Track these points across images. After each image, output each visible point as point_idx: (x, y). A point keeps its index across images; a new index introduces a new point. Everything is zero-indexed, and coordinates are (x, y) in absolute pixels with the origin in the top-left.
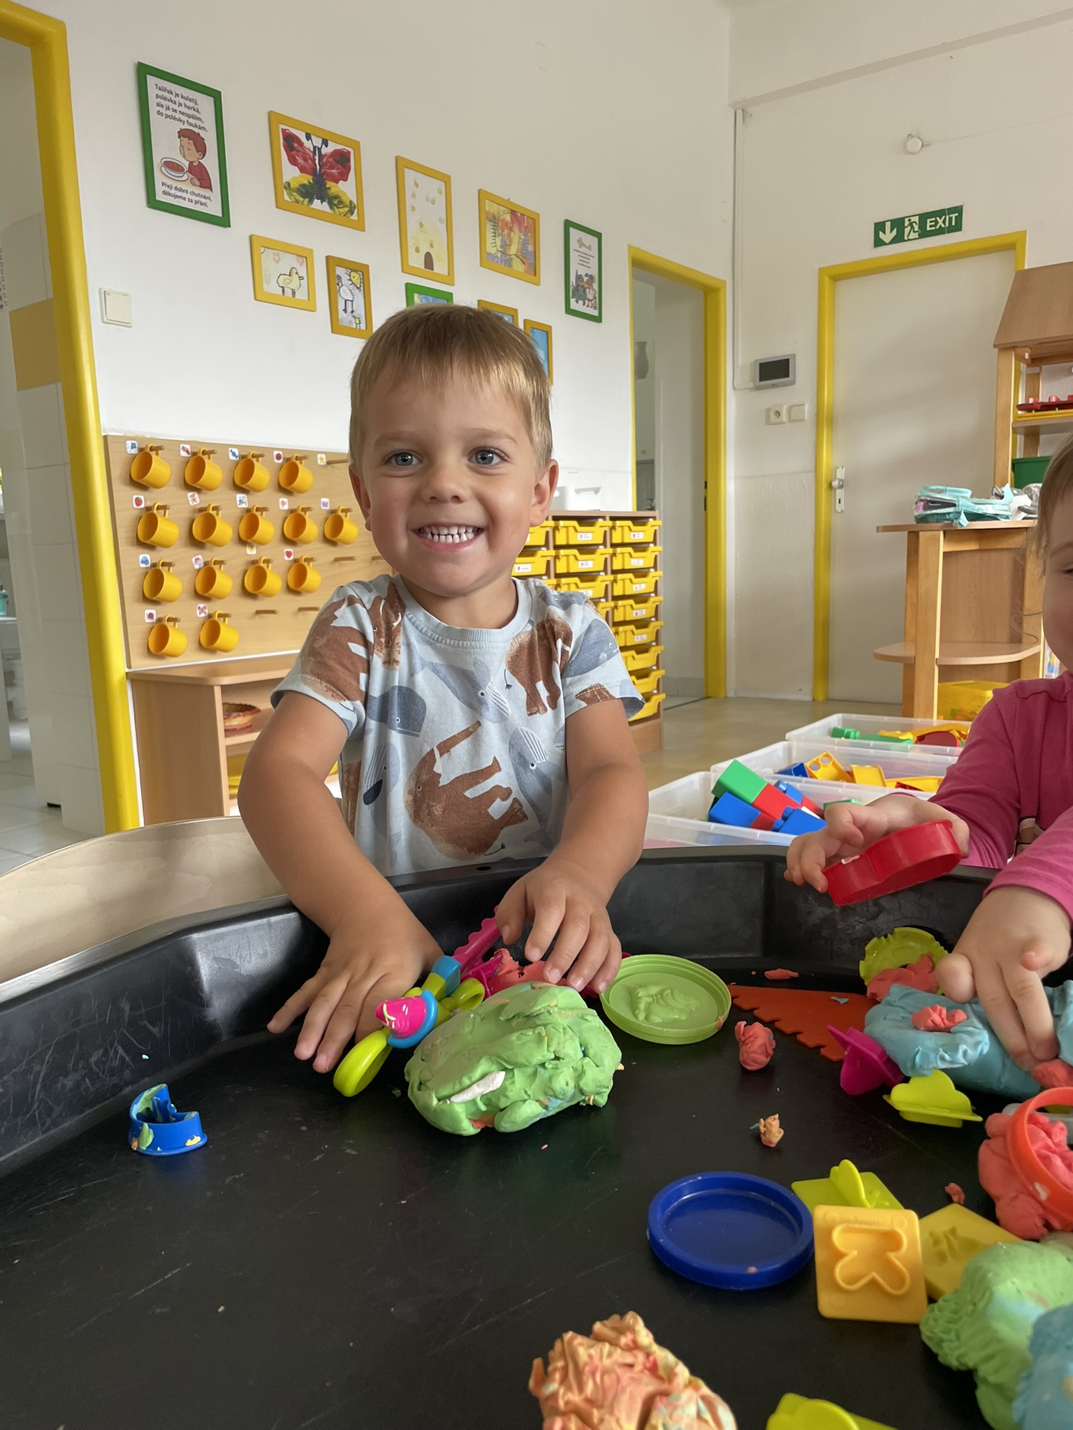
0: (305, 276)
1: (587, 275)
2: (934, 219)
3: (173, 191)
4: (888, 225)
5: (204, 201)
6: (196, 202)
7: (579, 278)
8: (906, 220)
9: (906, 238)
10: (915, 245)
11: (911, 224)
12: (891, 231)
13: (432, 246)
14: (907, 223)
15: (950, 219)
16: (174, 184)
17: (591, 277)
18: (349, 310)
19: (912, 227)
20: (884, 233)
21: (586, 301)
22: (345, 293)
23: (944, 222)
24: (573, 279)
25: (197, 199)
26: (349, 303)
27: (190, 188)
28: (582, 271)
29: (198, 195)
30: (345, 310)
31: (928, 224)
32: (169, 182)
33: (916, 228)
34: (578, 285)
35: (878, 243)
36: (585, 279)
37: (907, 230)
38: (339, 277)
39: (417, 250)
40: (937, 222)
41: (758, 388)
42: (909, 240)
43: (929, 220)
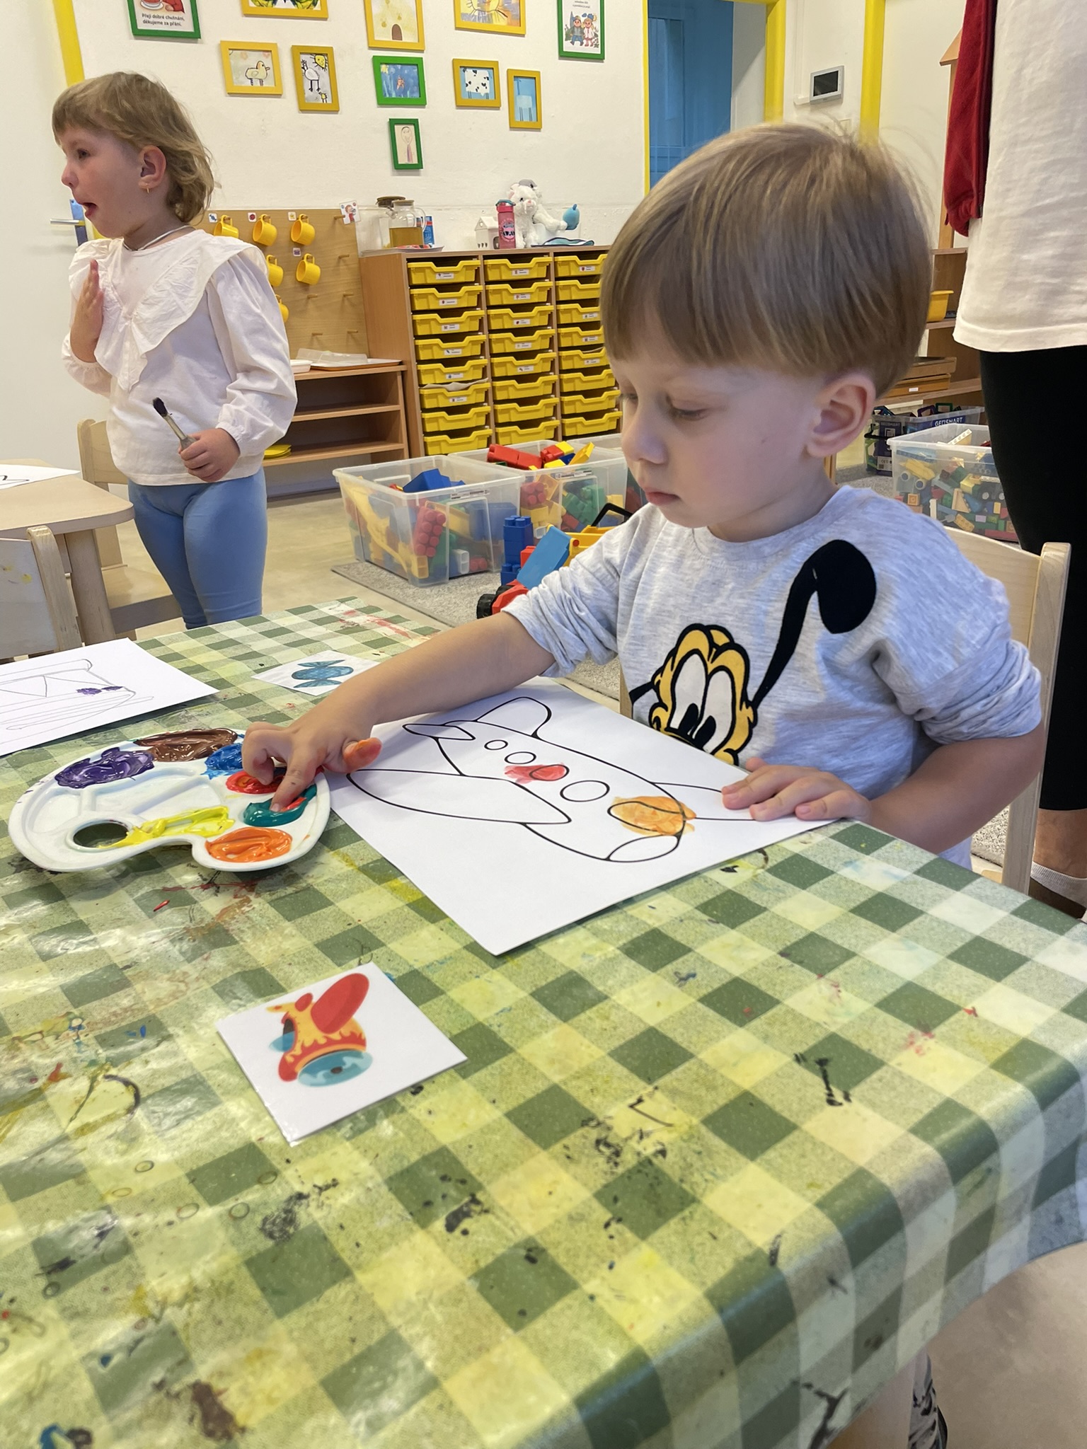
0: (270, 66)
1: (584, 15)
3: (152, 19)
5: (177, 21)
6: (171, 24)
7: (574, 19)
13: (400, 18)
16: (152, 13)
17: (591, 17)
18: (315, 87)
21: (585, 41)
22: (311, 73)
24: (566, 22)
25: (172, 21)
26: (315, 83)
27: (165, 14)
28: (578, 13)
29: (174, 18)
30: (311, 89)
32: (147, 13)
34: (573, 28)
36: (583, 19)
38: (304, 62)
39: (384, 25)
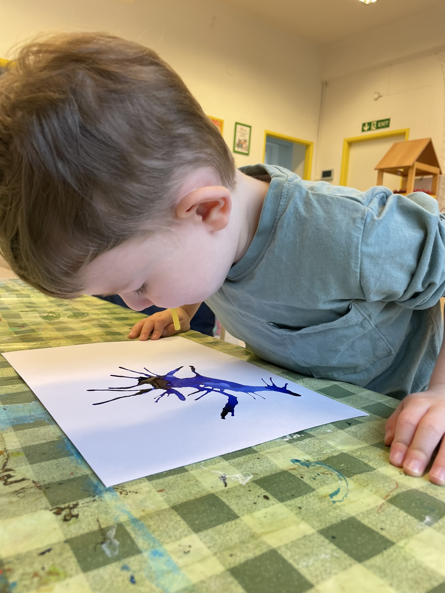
2: (381, 123)
8: (372, 123)
10: (375, 132)
15: (386, 123)
21: (243, 148)
23: (384, 124)
24: (237, 141)
28: (242, 138)
31: (379, 124)
33: (375, 126)
34: (239, 143)
35: (363, 131)
36: (243, 141)
37: (372, 126)
42: (373, 130)
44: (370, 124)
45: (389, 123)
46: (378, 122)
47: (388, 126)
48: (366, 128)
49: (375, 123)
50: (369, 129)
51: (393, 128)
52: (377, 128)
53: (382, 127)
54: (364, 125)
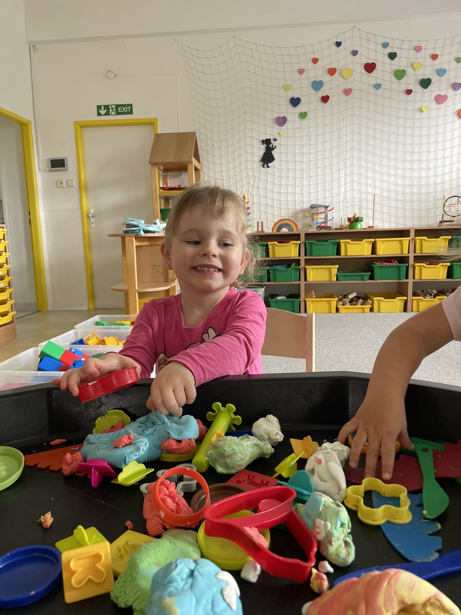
2: (121, 108)
4: (103, 107)
8: (110, 106)
9: (110, 114)
10: (114, 118)
11: (112, 108)
12: (104, 110)
14: (110, 108)
15: (128, 109)
19: (113, 110)
20: (101, 110)
23: (125, 109)
31: (119, 110)
33: (114, 110)
35: (99, 114)
37: (111, 111)
40: (123, 109)
41: (51, 171)
42: (112, 115)
43: (119, 108)
44: (107, 107)
45: (131, 109)
46: (117, 106)
47: (131, 112)
48: (103, 112)
49: (114, 106)
50: (107, 114)
51: (136, 115)
52: (118, 113)
53: (124, 113)
54: (99, 107)
